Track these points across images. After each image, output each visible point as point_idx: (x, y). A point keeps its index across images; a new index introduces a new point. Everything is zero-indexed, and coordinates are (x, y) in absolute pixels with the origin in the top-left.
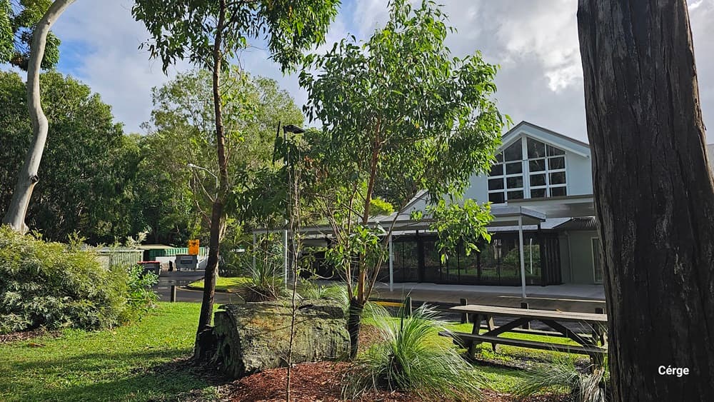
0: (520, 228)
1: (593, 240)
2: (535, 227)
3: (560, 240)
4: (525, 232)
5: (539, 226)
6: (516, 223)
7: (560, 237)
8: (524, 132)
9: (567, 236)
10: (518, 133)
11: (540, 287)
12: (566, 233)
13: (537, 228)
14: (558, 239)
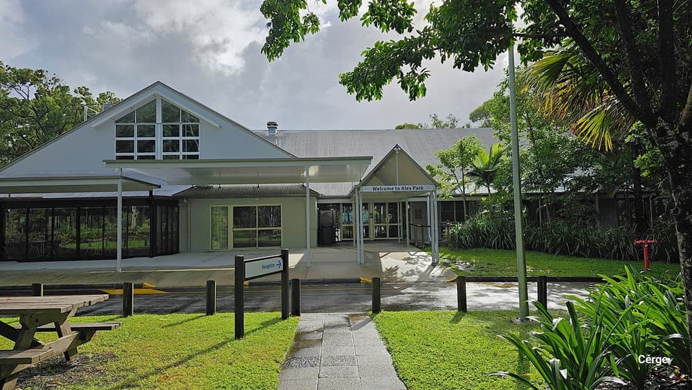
0: (119, 194)
1: (212, 208)
2: (146, 194)
3: (180, 208)
4: (125, 200)
5: (151, 192)
6: (114, 188)
7: (180, 205)
8: (158, 93)
9: (186, 203)
10: (153, 93)
11: (148, 258)
12: (185, 201)
13: (148, 195)
14: (178, 207)
